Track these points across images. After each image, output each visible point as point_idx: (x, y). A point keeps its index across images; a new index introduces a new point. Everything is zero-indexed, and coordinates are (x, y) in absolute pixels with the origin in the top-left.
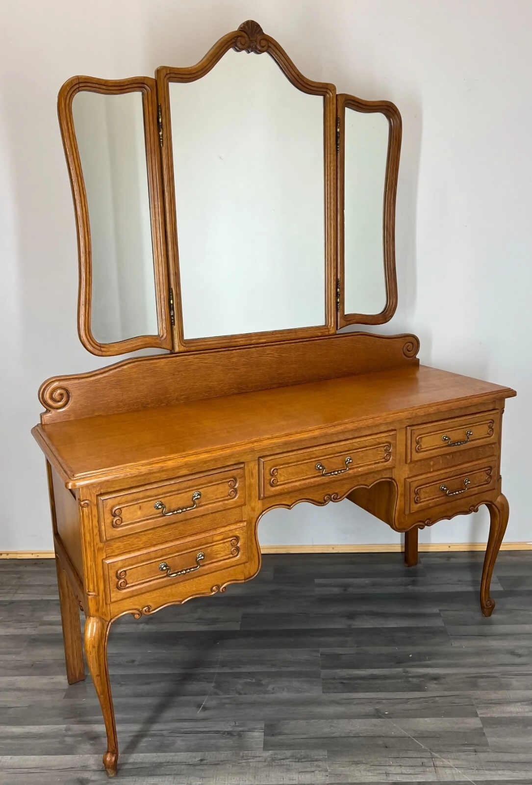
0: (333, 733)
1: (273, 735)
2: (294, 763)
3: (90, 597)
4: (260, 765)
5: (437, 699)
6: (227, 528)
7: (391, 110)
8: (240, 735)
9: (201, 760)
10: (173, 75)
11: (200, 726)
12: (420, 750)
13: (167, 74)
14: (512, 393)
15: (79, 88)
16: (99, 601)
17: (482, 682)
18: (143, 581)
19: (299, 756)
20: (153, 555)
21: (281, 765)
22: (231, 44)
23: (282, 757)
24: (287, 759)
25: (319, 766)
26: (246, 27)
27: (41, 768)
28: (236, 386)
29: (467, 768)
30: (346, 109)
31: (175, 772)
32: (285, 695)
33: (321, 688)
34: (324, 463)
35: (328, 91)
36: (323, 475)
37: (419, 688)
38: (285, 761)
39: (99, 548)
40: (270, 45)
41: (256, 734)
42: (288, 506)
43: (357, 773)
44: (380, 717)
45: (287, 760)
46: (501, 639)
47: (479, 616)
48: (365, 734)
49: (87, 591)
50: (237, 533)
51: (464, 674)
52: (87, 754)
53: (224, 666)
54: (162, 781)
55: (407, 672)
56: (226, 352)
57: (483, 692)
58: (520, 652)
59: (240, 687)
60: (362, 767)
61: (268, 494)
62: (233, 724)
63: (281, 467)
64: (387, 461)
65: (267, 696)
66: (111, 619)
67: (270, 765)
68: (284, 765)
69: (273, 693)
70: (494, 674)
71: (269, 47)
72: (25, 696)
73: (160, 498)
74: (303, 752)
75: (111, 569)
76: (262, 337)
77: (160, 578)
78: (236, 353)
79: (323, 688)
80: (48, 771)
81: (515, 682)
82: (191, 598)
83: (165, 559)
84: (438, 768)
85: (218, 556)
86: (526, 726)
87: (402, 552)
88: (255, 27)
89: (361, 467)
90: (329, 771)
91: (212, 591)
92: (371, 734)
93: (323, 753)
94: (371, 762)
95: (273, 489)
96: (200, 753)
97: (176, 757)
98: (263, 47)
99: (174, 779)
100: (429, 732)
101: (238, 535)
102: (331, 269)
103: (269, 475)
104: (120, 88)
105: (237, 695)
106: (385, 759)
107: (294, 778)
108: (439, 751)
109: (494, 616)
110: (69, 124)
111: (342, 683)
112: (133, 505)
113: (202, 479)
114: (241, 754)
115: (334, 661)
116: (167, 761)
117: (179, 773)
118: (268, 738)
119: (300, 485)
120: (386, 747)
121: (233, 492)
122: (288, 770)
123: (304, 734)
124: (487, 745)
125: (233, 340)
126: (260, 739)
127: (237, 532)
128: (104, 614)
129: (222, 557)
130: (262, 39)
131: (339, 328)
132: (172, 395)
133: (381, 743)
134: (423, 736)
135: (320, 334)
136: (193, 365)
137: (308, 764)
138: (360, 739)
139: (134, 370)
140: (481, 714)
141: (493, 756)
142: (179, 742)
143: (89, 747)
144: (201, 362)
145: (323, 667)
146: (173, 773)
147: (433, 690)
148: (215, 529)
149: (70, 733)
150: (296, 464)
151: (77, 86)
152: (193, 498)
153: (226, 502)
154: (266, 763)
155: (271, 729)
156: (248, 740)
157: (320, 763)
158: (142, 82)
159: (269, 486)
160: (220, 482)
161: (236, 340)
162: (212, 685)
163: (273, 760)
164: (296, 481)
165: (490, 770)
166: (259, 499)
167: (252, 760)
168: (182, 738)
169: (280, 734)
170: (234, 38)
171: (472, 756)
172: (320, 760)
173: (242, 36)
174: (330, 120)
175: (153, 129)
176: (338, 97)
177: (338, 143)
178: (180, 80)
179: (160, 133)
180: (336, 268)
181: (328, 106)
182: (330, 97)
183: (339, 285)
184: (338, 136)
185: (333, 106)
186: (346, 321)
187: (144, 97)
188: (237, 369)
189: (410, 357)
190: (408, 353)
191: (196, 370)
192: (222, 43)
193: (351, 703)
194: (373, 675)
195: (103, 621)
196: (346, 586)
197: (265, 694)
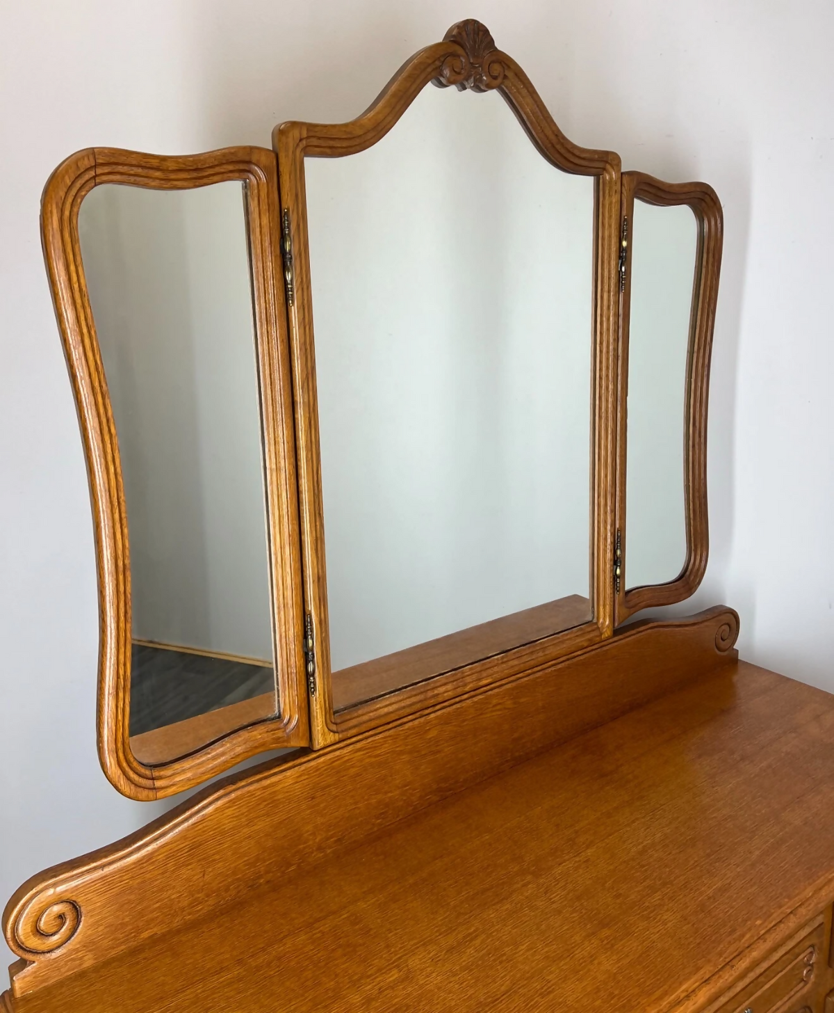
7: (708, 199)
10: (315, 142)
13: (300, 139)
15: (94, 177)
22: (434, 70)
26: (463, 33)
28: (435, 786)
30: (636, 202)
35: (608, 167)
40: (509, 73)
56: (416, 722)
71: (505, 77)
76: (484, 674)
78: (436, 718)
88: (481, 33)
98: (495, 78)
102: (606, 513)
110: (72, 268)
125: (430, 694)
130: (493, 62)
131: (617, 624)
132: (311, 843)
135: (585, 644)
136: (352, 766)
139: (229, 812)
144: (370, 757)
151: (92, 173)
158: (247, 158)
161: (436, 692)
170: (438, 59)
173: (455, 55)
174: (610, 226)
175: (271, 266)
176: (624, 176)
177: (623, 269)
178: (328, 151)
179: (289, 277)
180: (614, 511)
181: (607, 197)
182: (611, 178)
183: (619, 541)
184: (624, 256)
185: (615, 199)
186: (629, 608)
187: (249, 193)
188: (439, 752)
189: (724, 651)
190: (723, 644)
191: (358, 775)
192: (415, 68)
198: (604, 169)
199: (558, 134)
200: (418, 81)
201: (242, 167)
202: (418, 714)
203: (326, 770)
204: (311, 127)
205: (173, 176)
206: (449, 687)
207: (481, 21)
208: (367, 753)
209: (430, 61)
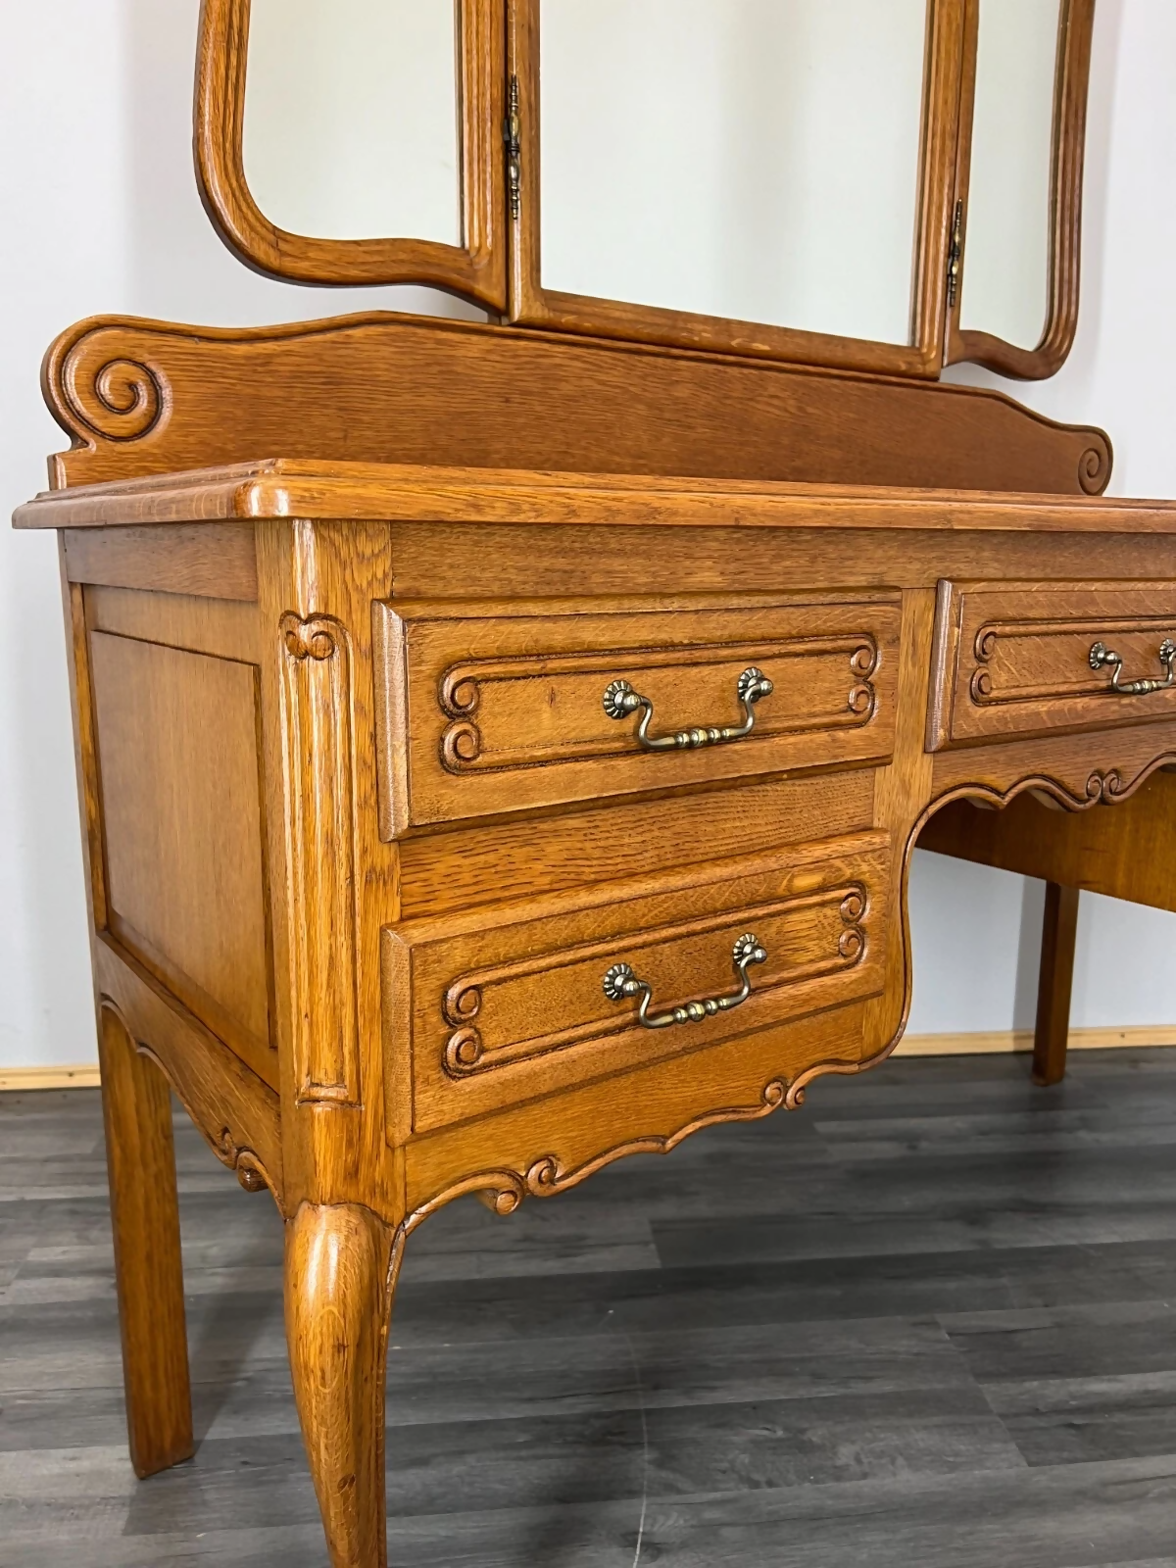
3: (319, 1109)
6: (834, 847)
16: (361, 1127)
18: (547, 1040)
20: (589, 924)
32: (906, 1481)
33: (1013, 1446)
36: (1109, 691)
39: (373, 869)
49: (305, 1081)
50: (865, 869)
56: (660, 360)
59: (745, 1458)
61: (966, 729)
63: (1006, 630)
65: (848, 1486)
66: (407, 1216)
69: (865, 1476)
73: (627, 668)
75: (424, 974)
77: (607, 1033)
78: (691, 368)
79: (1022, 1449)
82: (698, 1124)
83: (627, 950)
85: (803, 957)
91: (764, 1100)
95: (979, 712)
101: (866, 877)
103: (972, 653)
105: (745, 1490)
111: (1071, 1426)
112: (527, 676)
113: (774, 615)
119: (1048, 715)
121: (863, 698)
127: (865, 867)
128: (380, 1190)
129: (811, 961)
131: (945, 362)
135: (903, 367)
136: (564, 378)
144: (590, 378)
145: (982, 1376)
148: (793, 845)
150: (1045, 629)
152: (741, 696)
153: (841, 734)
159: (967, 702)
160: (829, 645)
162: (647, 1457)
164: (1041, 696)
166: (925, 751)
188: (690, 427)
190: (1088, 481)
191: (572, 399)
193: (1141, 1497)
194: (1147, 1392)
195: (375, 1227)
196: (911, 1139)
197: (838, 1479)
203: (527, 363)
208: (588, 370)
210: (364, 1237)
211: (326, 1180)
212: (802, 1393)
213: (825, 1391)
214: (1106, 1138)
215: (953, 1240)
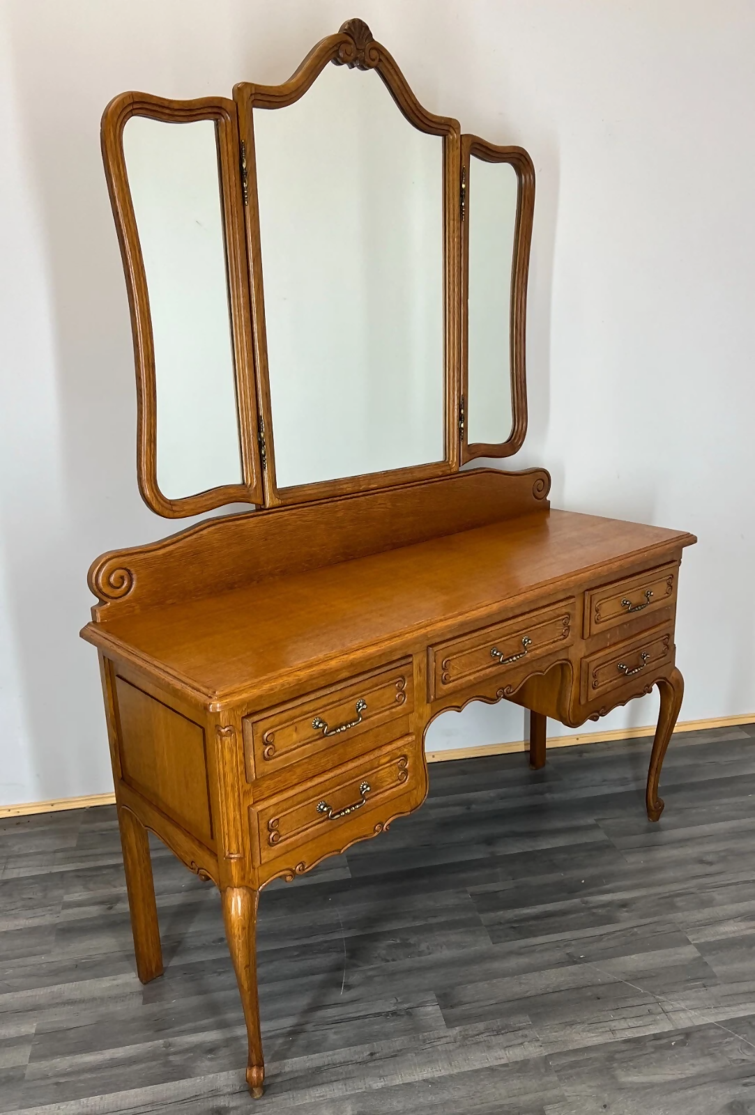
0: (527, 991)
1: (452, 1007)
2: (492, 1037)
3: (232, 861)
4: (451, 1047)
5: (635, 930)
6: (394, 745)
7: (522, 160)
8: (409, 1013)
9: (372, 1054)
10: (259, 97)
11: (351, 1011)
12: (637, 995)
13: (251, 95)
14: (690, 540)
15: (131, 111)
16: (245, 864)
17: (679, 902)
18: (299, 830)
19: (495, 1028)
20: (311, 793)
21: (477, 1043)
22: (333, 53)
23: (475, 1033)
24: (482, 1033)
25: (526, 1036)
26: (352, 28)
27: (152, 1103)
29: (704, 1008)
30: (471, 156)
31: (344, 1076)
32: (446, 954)
33: (488, 937)
34: (500, 647)
35: (451, 130)
36: (500, 663)
37: (609, 920)
38: (480, 1036)
39: (245, 791)
40: (382, 58)
41: (430, 1009)
42: (458, 707)
43: (577, 1037)
44: (575, 963)
45: (483, 1035)
46: (682, 847)
47: (644, 822)
48: (566, 987)
49: (227, 853)
50: (405, 751)
51: (655, 895)
52: (209, 1073)
53: (350, 929)
54: (330, 1091)
55: (586, 903)
56: (330, 504)
57: (686, 913)
58: (710, 858)
59: (384, 952)
60: (579, 1027)
61: (440, 693)
62: (394, 1001)
63: (455, 656)
64: (565, 637)
65: (423, 958)
66: (259, 887)
67: (462, 1046)
68: (481, 1042)
69: (430, 954)
70: (691, 890)
71: (380, 60)
72: (85, 1010)
73: (319, 713)
74: (499, 1022)
75: (262, 819)
77: (318, 823)
78: (342, 504)
79: (492, 938)
80: (164, 1106)
81: (717, 896)
82: (352, 843)
83: (324, 797)
84: (670, 1013)
85: (385, 784)
86: (750, 946)
87: (526, 752)
88: (363, 29)
89: (540, 647)
90: (541, 1039)
91: (375, 831)
92: (573, 985)
93: (523, 1020)
94: (588, 1019)
95: (446, 687)
96: (367, 1046)
97: (336, 1057)
98: (373, 60)
99: (345, 1085)
100: (641, 971)
101: (406, 753)
103: (441, 669)
104: (188, 113)
105: (383, 964)
106: (603, 1013)
107: (501, 1056)
108: (663, 993)
109: (663, 820)
111: (512, 927)
112: (288, 726)
113: (367, 682)
114: (421, 1037)
115: (491, 901)
116: (326, 1063)
117: (348, 1076)
118: (448, 1011)
119: (474, 678)
120: (599, 999)
121: (401, 697)
122: (489, 1048)
123: (491, 999)
124: (714, 976)
125: (338, 487)
126: (438, 1015)
127: (405, 750)
128: (251, 881)
129: (389, 784)
130: (372, 49)
131: (462, 463)
133: (589, 994)
134: (638, 977)
136: (290, 525)
137: (510, 1035)
138: (563, 993)
139: (216, 536)
140: (693, 940)
141: (726, 989)
142: (332, 1037)
143: (208, 1063)
144: (301, 521)
145: (482, 911)
146: (341, 1077)
147: (627, 920)
148: (380, 747)
149: (172, 1049)
150: (470, 651)
151: (131, 108)
152: (357, 710)
153: (394, 710)
154: (458, 1043)
155: (446, 1000)
156: (421, 1018)
157: (526, 1032)
159: (441, 685)
160: (387, 684)
161: (341, 487)
162: (346, 955)
163: (465, 1038)
164: (470, 674)
165: (729, 1006)
166: (428, 702)
167: (438, 1043)
168: (333, 1030)
169: (461, 1003)
170: (336, 45)
171: (702, 993)
172: (524, 1028)
173: (346, 42)
174: (453, 172)
175: (234, 178)
176: (463, 138)
177: (463, 204)
178: (267, 104)
179: (245, 185)
180: (459, 381)
181: (451, 152)
182: (454, 138)
183: (463, 404)
184: (464, 195)
185: (457, 152)
186: (471, 454)
187: (220, 129)
189: (540, 499)
190: (538, 494)
191: (293, 531)
192: (322, 50)
193: (533, 951)
194: (546, 911)
195: (251, 891)
196: (468, 804)
197: (419, 956)
198: (449, 131)
199: (416, 103)
200: (324, 59)
201: (216, 110)
202: (330, 500)
203: (273, 523)
204: (257, 87)
205: (176, 113)
206: (350, 485)
207: (364, 21)
209: (331, 46)
210: (248, 896)
211: (236, 879)
212: (408, 925)
213: (418, 923)
214: (557, 796)
215: (480, 853)
